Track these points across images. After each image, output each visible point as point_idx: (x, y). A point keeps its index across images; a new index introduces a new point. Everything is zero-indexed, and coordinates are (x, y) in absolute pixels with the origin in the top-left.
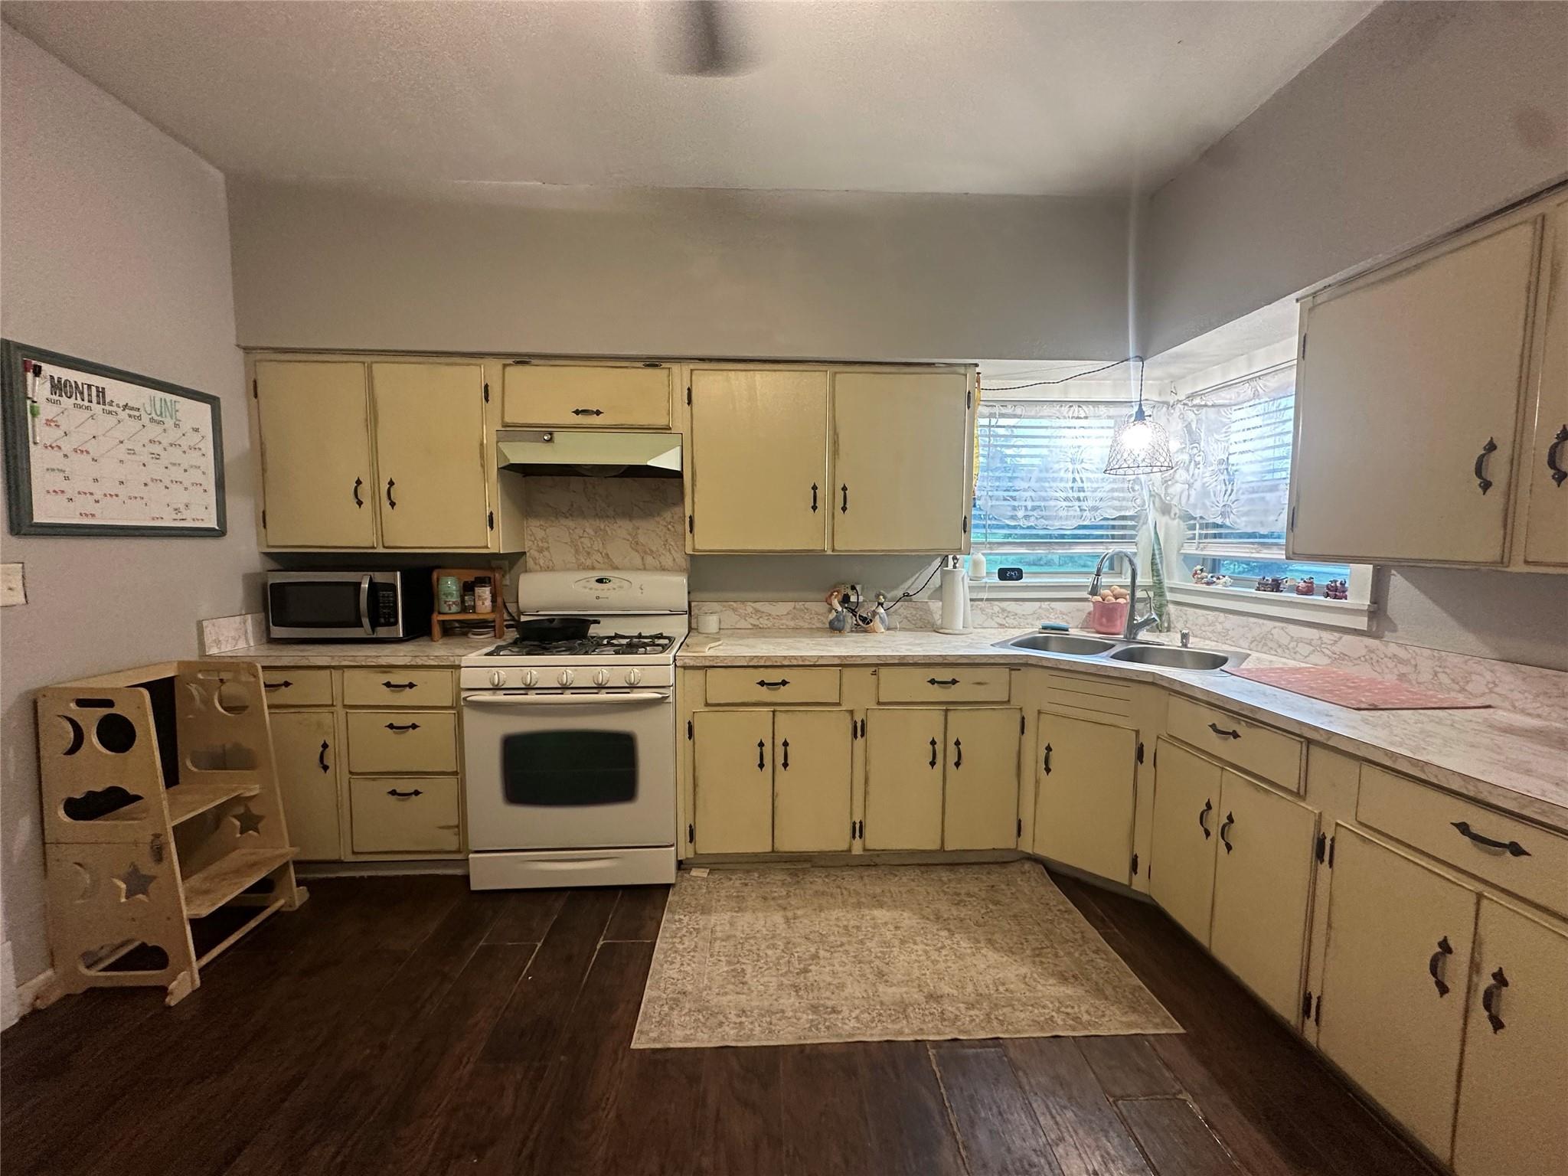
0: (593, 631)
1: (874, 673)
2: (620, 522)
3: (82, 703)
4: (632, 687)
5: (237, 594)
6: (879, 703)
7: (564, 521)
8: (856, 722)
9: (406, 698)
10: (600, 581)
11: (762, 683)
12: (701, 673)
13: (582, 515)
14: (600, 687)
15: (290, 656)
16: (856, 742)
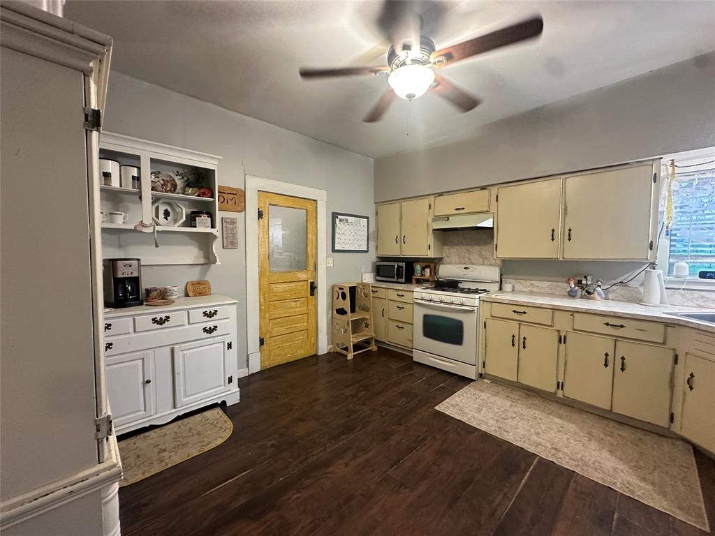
0: (460, 285)
1: (572, 315)
2: (475, 246)
3: (340, 289)
4: (462, 305)
5: (370, 267)
6: (574, 329)
7: (455, 247)
8: (561, 337)
9: (402, 299)
10: (466, 268)
11: (515, 311)
12: (490, 304)
13: (462, 244)
14: (452, 303)
15: (378, 284)
16: (561, 345)
